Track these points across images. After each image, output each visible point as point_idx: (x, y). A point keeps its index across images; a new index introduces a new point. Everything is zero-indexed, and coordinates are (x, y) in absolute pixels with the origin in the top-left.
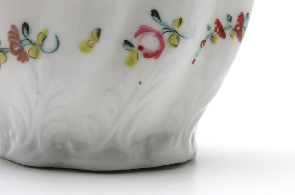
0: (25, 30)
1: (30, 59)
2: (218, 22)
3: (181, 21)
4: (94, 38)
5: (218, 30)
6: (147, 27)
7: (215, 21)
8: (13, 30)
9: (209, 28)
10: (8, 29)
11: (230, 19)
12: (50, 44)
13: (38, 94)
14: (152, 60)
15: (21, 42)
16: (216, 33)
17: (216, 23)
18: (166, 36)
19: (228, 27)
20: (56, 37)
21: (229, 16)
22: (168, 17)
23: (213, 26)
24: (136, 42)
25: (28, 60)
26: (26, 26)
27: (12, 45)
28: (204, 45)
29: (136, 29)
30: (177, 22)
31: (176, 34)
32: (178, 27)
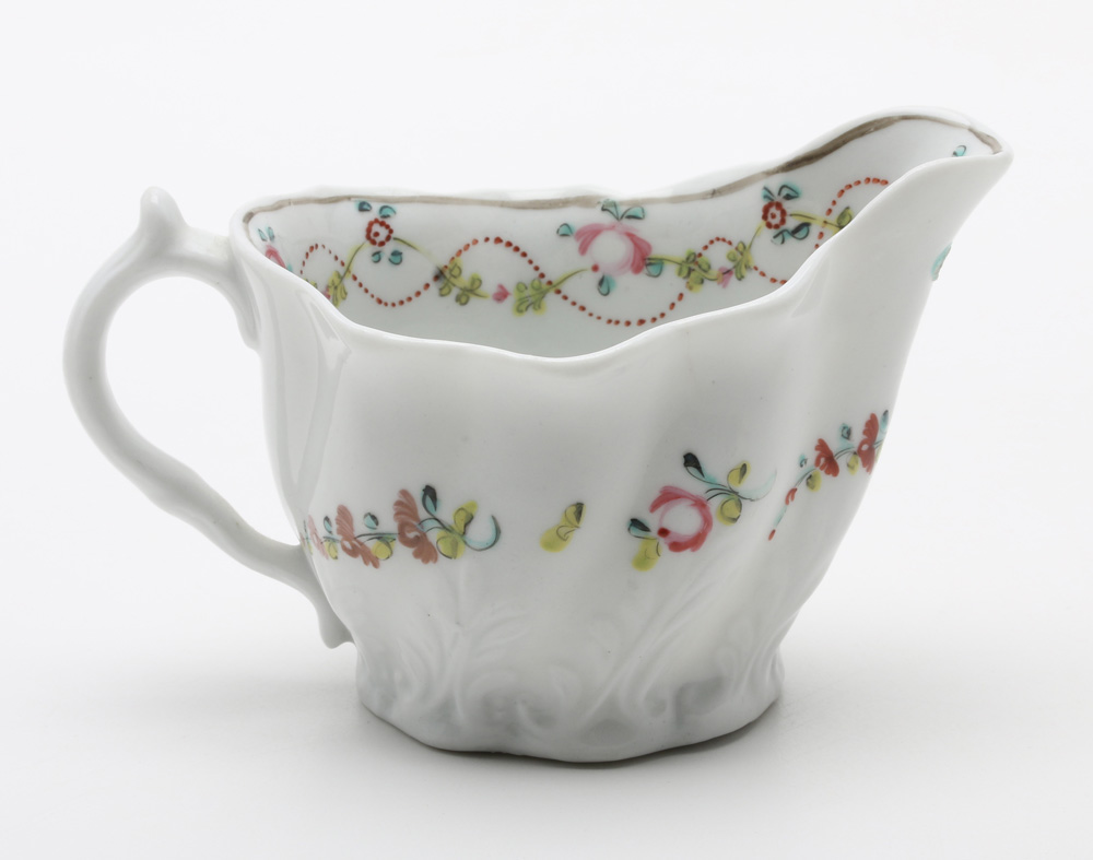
0: (429, 500)
1: (441, 557)
2: (822, 447)
3: (744, 469)
4: (570, 522)
5: (822, 460)
6: (676, 489)
7: (816, 443)
8: (403, 500)
9: (803, 462)
10: (395, 497)
11: (847, 433)
12: (480, 531)
13: (458, 623)
14: (687, 554)
15: (421, 523)
16: (818, 468)
17: (817, 448)
18: (714, 504)
19: (842, 452)
20: (494, 518)
21: (844, 428)
22: (717, 466)
23: (812, 455)
24: (654, 522)
25: (436, 560)
26: (430, 492)
27: (402, 528)
28: (793, 499)
29: (655, 494)
30: (736, 474)
31: (735, 496)
32: (740, 482)
